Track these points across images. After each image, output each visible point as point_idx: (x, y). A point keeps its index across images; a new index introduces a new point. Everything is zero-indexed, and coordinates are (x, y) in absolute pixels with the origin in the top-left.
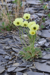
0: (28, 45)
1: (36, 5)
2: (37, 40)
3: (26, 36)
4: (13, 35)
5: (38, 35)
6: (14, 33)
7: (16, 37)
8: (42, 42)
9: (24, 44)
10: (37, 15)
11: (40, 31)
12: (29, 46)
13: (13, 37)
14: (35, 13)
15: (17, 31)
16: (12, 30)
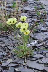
0: (21, 45)
1: (30, 11)
2: (29, 41)
3: (20, 36)
4: (9, 35)
5: (31, 37)
6: (10, 33)
7: (11, 37)
8: (34, 43)
9: (18, 44)
10: (31, 20)
11: (33, 34)
15: (12, 32)
16: (9, 30)
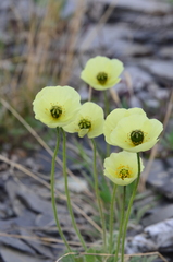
0: (88, 239)
2: (141, 213)
3: (79, 184)
4: (10, 178)
5: (148, 185)
6: (13, 164)
7: (23, 190)
8: (167, 229)
9: (66, 233)
10: (146, 70)
12: (96, 245)
13: (11, 188)
14: (138, 56)
15: (31, 153)
16: (7, 147)
